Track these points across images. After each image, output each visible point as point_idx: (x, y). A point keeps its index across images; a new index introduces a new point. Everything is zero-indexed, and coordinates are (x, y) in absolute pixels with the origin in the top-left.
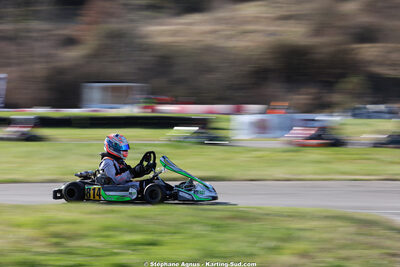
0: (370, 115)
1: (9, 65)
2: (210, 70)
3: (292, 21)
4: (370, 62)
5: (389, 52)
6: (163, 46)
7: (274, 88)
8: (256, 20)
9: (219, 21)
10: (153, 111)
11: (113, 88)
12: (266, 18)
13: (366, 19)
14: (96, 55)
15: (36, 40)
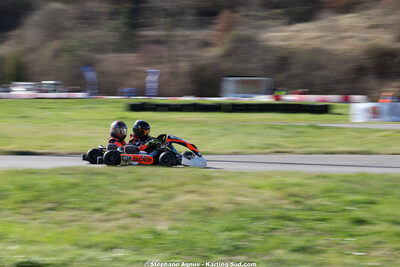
1: (160, 63)
2: (320, 67)
3: (379, 30)
6: (281, 48)
7: (371, 82)
8: (351, 28)
9: (321, 29)
10: (277, 100)
11: (243, 81)
14: (227, 55)
15: (184, 43)
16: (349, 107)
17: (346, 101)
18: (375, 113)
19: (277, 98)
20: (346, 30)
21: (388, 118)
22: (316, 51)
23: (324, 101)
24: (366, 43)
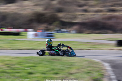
0: (62, 32)
4: (61, 18)
5: (66, 15)
6: (3, 12)
7: (35, 24)
8: (28, 6)
9: (17, 6)
12: (31, 5)
13: (59, 6)
16: (27, 33)
17: (26, 31)
18: (36, 35)
19: (2, 30)
20: (26, 6)
21: (41, 37)
22: (16, 14)
23: (18, 31)
24: (33, 11)
